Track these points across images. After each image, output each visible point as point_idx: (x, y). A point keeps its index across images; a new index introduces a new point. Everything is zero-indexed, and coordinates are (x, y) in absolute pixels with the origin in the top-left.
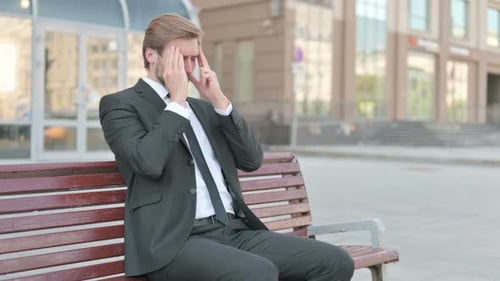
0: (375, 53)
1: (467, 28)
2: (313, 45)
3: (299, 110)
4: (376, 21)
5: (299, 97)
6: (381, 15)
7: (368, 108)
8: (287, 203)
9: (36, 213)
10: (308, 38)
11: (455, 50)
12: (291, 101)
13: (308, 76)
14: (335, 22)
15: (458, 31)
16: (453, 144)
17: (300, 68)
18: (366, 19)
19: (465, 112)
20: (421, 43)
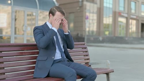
0: (109, 17)
1: (135, 10)
2: (91, 15)
3: (87, 33)
4: (109, 8)
5: (87, 29)
6: (111, 6)
7: (107, 33)
8: (83, 56)
9: (15, 57)
10: (90, 13)
11: (132, 16)
12: (85, 31)
13: (90, 24)
14: (98, 8)
15: (133, 11)
16: (131, 43)
17: (88, 21)
18: (106, 7)
19: (135, 34)
20: (122, 14)
